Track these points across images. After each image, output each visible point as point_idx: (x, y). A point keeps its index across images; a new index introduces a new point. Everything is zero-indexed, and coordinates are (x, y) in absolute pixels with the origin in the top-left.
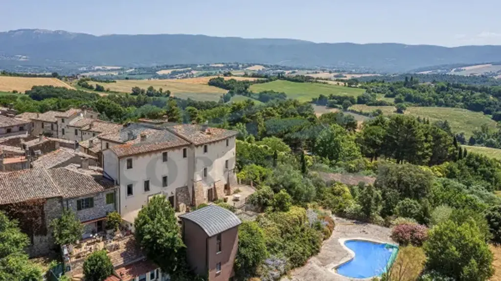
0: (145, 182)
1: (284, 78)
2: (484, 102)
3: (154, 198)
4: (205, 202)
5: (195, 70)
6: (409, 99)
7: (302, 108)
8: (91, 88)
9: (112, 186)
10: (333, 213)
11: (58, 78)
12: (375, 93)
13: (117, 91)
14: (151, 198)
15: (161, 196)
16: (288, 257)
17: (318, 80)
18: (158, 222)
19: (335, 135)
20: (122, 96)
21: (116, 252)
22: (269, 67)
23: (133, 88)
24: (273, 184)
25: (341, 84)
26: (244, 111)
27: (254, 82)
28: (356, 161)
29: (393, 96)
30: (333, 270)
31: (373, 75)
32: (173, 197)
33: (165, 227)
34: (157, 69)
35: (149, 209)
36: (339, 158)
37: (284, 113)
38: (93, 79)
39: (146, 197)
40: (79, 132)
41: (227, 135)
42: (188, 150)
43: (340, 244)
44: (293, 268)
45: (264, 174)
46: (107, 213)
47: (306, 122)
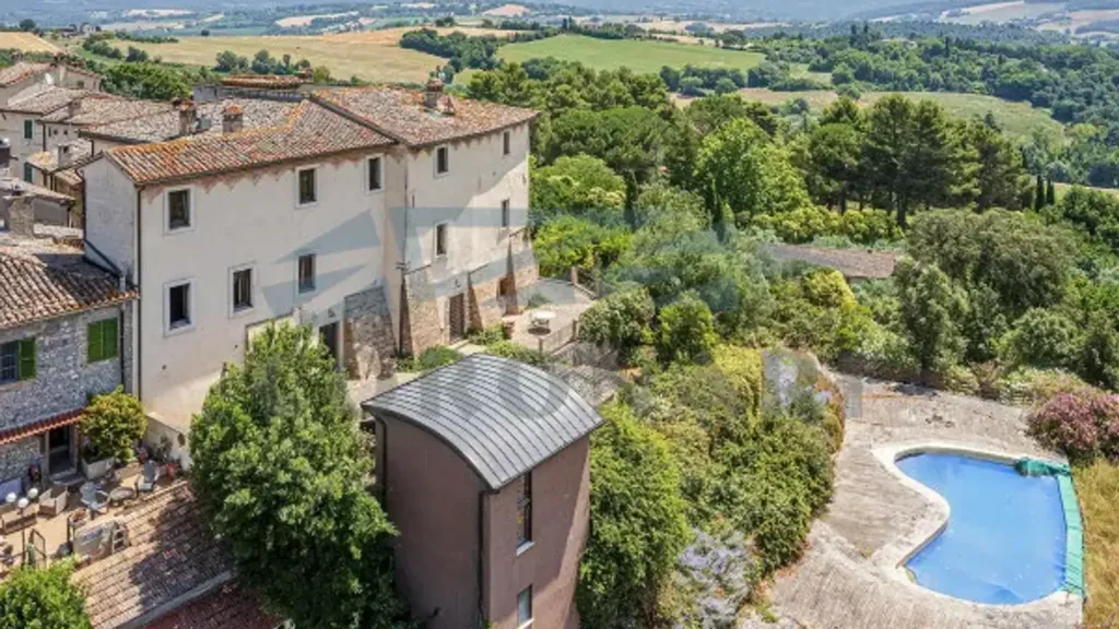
0: (237, 275)
1: (576, 30)
2: (1031, 80)
3: (270, 333)
4: (443, 341)
5: (368, 16)
6: (863, 74)
7: (642, 86)
8: (115, 55)
9: (113, 291)
10: (822, 360)
11: (36, 32)
12: (786, 60)
13: (179, 61)
14: (256, 333)
15: (293, 323)
16: (748, 530)
17: (654, 35)
18: (282, 436)
19: (743, 146)
20: (193, 74)
21: (114, 559)
22: (537, 9)
23: (219, 54)
24: (646, 274)
25: (708, 42)
26: (501, 94)
27: (507, 40)
28: (799, 211)
29: (827, 68)
30: (901, 568)
31: (773, 25)
32: (334, 326)
33: (313, 453)
34: (278, 14)
35: (248, 379)
36: (758, 207)
37: (599, 99)
38: (123, 36)
39: (242, 330)
40: (37, 130)
41: (504, 120)
42: (386, 163)
43: (882, 467)
44: (767, 571)
45: (604, 244)
46: (90, 398)
47: (656, 119)
